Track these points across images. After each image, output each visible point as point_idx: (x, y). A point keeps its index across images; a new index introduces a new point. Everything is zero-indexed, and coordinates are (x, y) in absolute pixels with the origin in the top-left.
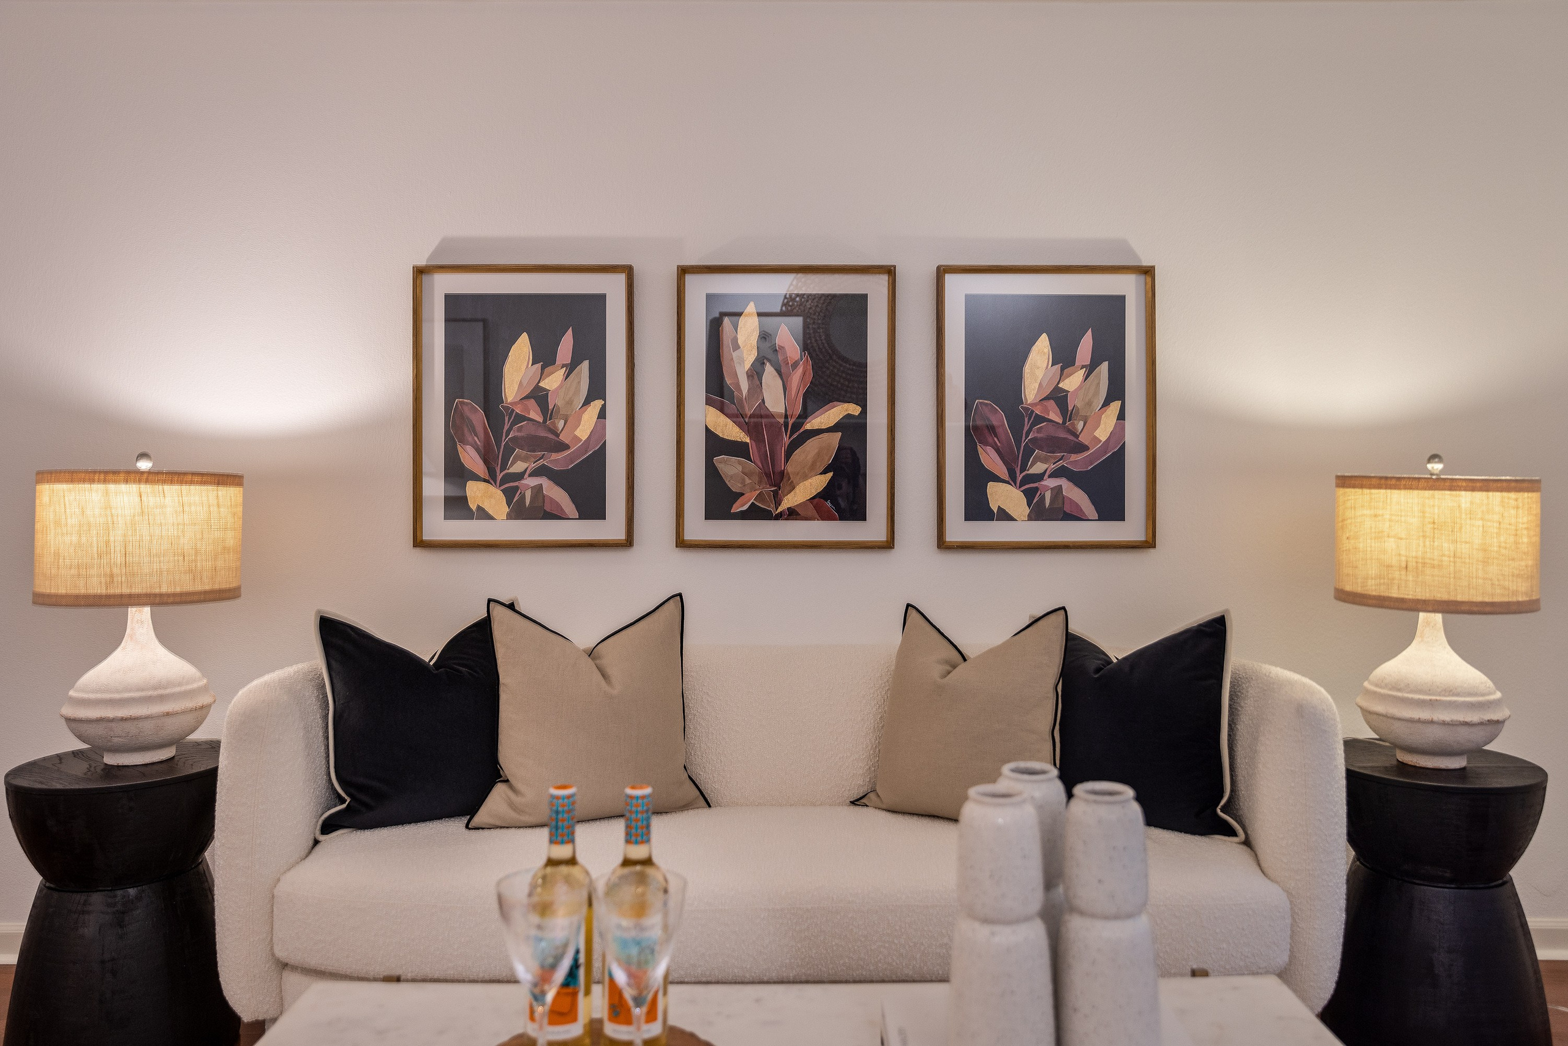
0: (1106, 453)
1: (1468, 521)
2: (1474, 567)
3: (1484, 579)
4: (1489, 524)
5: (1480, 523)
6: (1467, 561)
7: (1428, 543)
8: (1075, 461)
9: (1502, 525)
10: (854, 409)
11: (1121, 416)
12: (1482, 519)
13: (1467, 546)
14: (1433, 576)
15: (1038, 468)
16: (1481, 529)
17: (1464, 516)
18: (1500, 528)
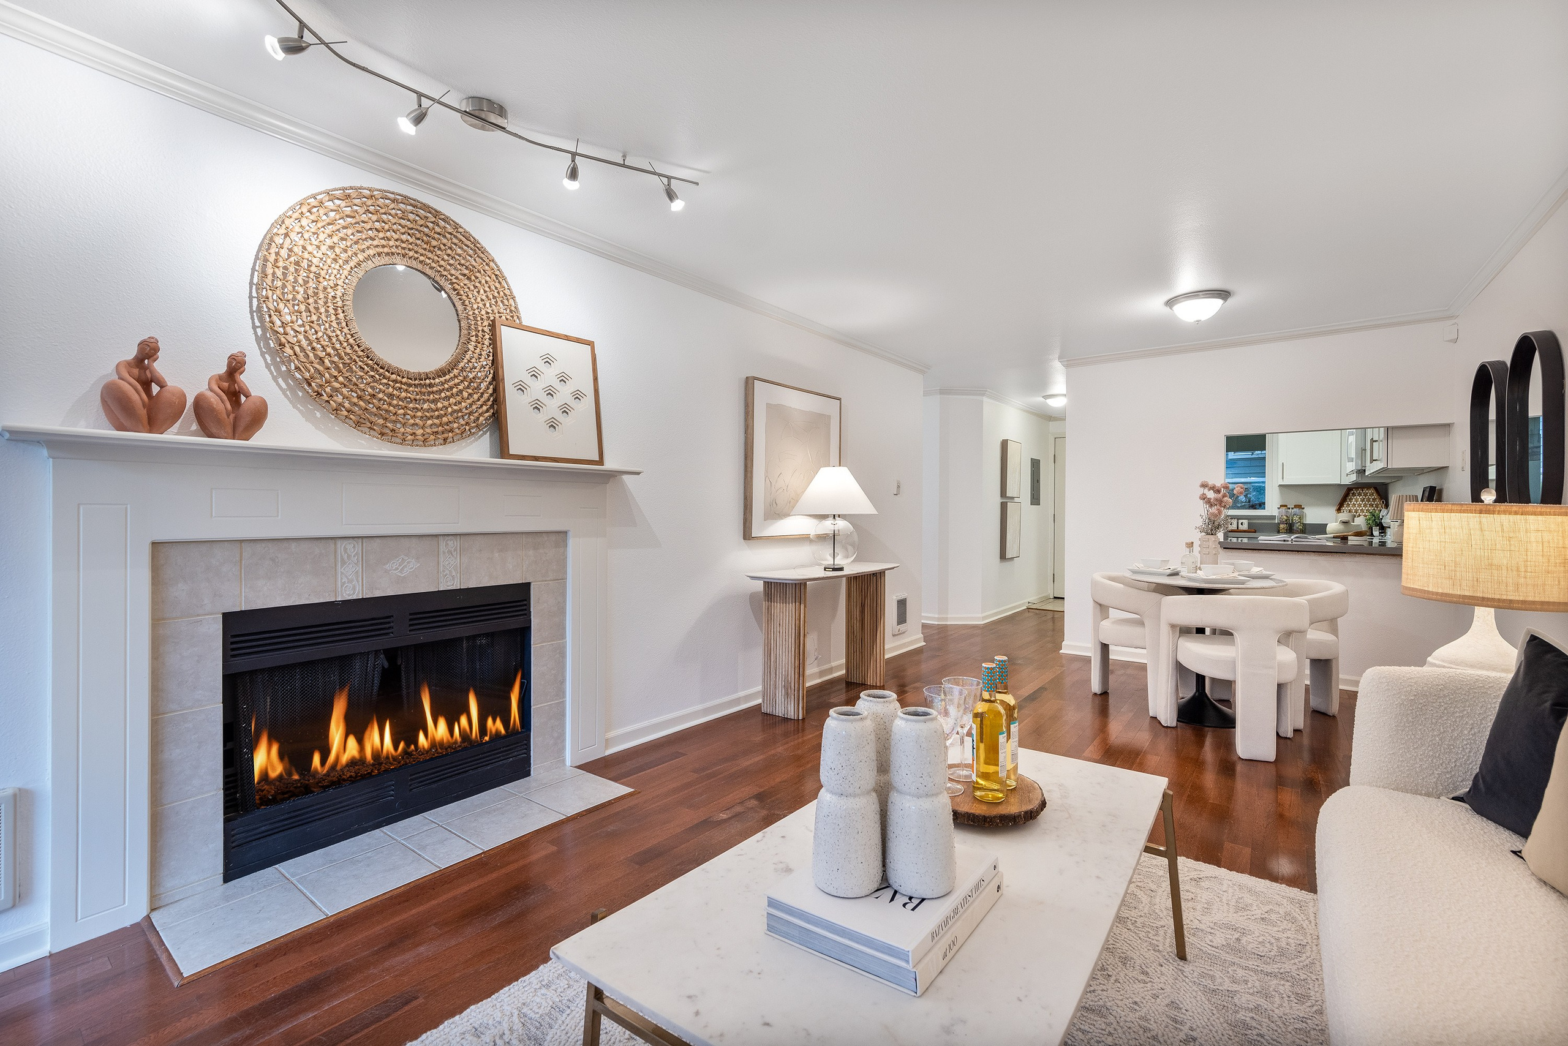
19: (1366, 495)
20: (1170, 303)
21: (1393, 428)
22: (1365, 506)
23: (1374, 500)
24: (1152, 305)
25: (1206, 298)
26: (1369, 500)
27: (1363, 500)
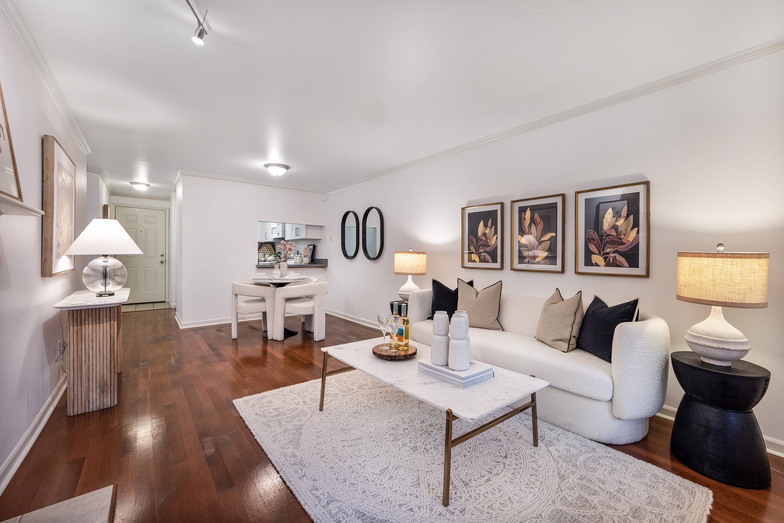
0: (632, 245)
1: (706, 269)
2: (709, 287)
3: (713, 292)
4: (716, 270)
5: (712, 270)
6: (706, 284)
7: (691, 277)
8: (621, 248)
9: (722, 271)
10: (554, 234)
11: (638, 233)
12: (712, 269)
13: (706, 279)
14: (693, 289)
15: (608, 250)
16: (712, 272)
17: (704, 267)
18: (721, 272)
19: (267, 246)
20: (267, 166)
21: (308, 225)
22: (267, 250)
23: (271, 248)
24: (258, 164)
25: (282, 168)
26: (269, 248)
27: (266, 248)
